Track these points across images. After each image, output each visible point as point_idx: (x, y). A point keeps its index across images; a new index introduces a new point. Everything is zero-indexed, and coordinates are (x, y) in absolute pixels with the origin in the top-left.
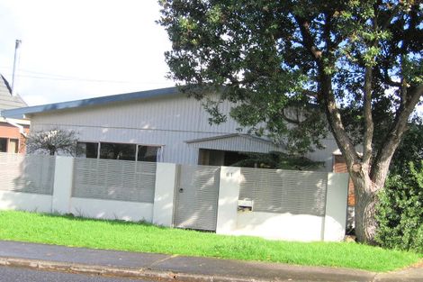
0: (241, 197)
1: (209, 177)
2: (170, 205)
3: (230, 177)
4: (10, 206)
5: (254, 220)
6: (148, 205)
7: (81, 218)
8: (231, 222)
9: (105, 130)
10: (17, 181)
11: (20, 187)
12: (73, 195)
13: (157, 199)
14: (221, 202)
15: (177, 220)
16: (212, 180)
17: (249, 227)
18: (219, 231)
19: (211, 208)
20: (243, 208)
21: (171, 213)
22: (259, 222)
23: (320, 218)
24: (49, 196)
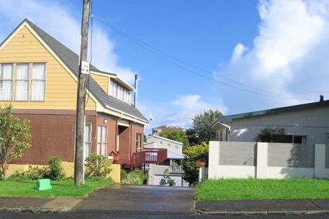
4: (286, 176)
10: (289, 161)
11: (292, 164)
12: (326, 167)
24: (312, 169)
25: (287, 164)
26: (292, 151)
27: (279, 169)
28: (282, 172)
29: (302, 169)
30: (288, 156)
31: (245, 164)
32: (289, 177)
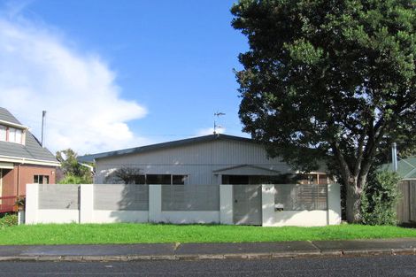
0: (276, 203)
1: (253, 192)
2: (231, 211)
3: (268, 191)
4: (117, 220)
5: (285, 216)
6: (216, 212)
7: (170, 224)
8: (271, 219)
9: (148, 167)
11: (123, 207)
12: (163, 210)
13: (222, 208)
14: (264, 207)
15: (235, 220)
16: (256, 193)
17: (282, 221)
18: (264, 225)
19: (257, 211)
20: (278, 209)
21: (231, 216)
22: (289, 217)
23: (325, 212)
24: (146, 212)
25: (117, 207)
26: (123, 192)
27: (109, 212)
28: (112, 215)
29: (135, 212)
30: (119, 198)
31: (68, 207)
32: (120, 221)
